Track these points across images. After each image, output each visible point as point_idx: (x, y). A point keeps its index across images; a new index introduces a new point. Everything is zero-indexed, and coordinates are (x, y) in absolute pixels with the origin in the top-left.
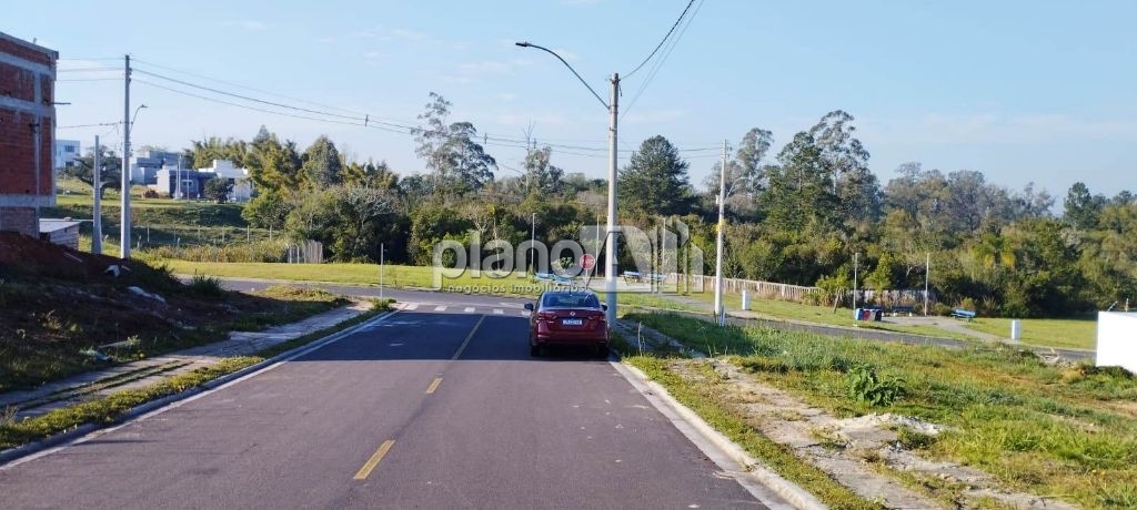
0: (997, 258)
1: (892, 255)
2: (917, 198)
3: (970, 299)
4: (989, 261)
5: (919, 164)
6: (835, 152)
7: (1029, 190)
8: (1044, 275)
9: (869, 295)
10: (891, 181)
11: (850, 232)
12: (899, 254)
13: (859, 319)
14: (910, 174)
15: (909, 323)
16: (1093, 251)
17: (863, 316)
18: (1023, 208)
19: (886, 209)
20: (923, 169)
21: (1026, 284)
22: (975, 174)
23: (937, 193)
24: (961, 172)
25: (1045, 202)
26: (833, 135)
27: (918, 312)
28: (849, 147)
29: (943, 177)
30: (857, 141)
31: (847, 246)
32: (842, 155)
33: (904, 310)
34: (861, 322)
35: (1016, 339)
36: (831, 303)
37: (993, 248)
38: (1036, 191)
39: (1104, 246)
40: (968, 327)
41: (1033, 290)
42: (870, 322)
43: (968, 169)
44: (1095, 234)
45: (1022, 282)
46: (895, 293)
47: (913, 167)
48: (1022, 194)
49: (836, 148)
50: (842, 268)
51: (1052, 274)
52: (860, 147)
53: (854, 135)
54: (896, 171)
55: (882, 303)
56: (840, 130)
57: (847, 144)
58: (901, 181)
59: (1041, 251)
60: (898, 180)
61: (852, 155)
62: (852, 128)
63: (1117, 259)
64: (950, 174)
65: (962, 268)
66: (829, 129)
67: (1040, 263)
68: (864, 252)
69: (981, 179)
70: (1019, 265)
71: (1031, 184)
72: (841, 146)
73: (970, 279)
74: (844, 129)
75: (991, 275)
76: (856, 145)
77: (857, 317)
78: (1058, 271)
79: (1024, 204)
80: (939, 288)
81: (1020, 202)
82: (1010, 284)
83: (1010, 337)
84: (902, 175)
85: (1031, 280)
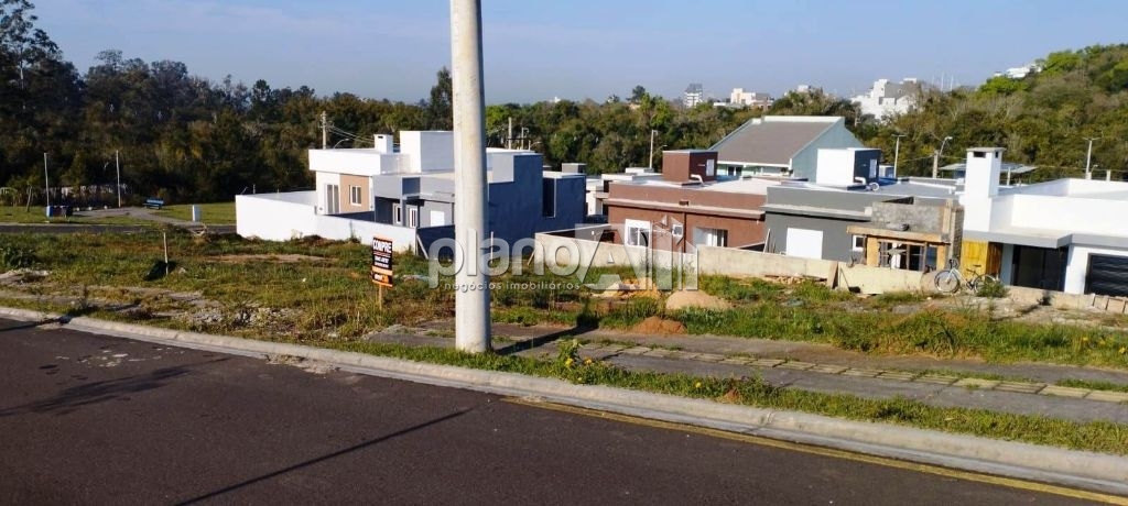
0: (187, 150)
1: (89, 152)
2: (119, 90)
3: (165, 190)
4: (180, 155)
5: (120, 52)
6: (18, 42)
7: (227, 82)
8: (227, 164)
9: (66, 191)
10: (92, 69)
11: (42, 128)
12: (95, 150)
13: (51, 215)
14: (112, 62)
15: (104, 215)
16: (272, 141)
17: (54, 212)
18: (223, 99)
19: (86, 99)
20: (125, 57)
21: (213, 174)
22: (178, 64)
23: (138, 85)
24: (164, 62)
25: (243, 94)
26: (13, 23)
27: (114, 205)
28: (34, 38)
29: (146, 66)
30: (41, 31)
31: (39, 144)
32: (26, 46)
33: (98, 203)
34: (53, 218)
35: (197, 220)
36: (24, 203)
37: (184, 143)
38: (234, 82)
39: (283, 136)
40: (157, 214)
41: (218, 178)
42: (63, 217)
43: (171, 60)
44: (276, 126)
45: (209, 171)
46: (93, 188)
47: (112, 55)
48: (223, 87)
49: (19, 38)
50: (35, 167)
51: (234, 163)
52: (45, 38)
53: (37, 25)
54: (95, 58)
55: (80, 197)
56: (21, 19)
57: (30, 34)
58: (102, 69)
59: (225, 144)
60: (99, 67)
61: (38, 46)
62: (34, 18)
63: (291, 147)
64: (154, 64)
65: (158, 161)
66: (7, 17)
67: (224, 154)
68: (58, 150)
69: (184, 70)
70: (206, 156)
71: (229, 76)
72: (24, 36)
73: (164, 170)
74: (26, 17)
75: (182, 166)
76: (41, 35)
77: (48, 214)
78: (239, 160)
79: (224, 95)
80: (136, 180)
81: (220, 94)
82: (199, 174)
83: (191, 220)
84: (102, 63)
85: (217, 168)
